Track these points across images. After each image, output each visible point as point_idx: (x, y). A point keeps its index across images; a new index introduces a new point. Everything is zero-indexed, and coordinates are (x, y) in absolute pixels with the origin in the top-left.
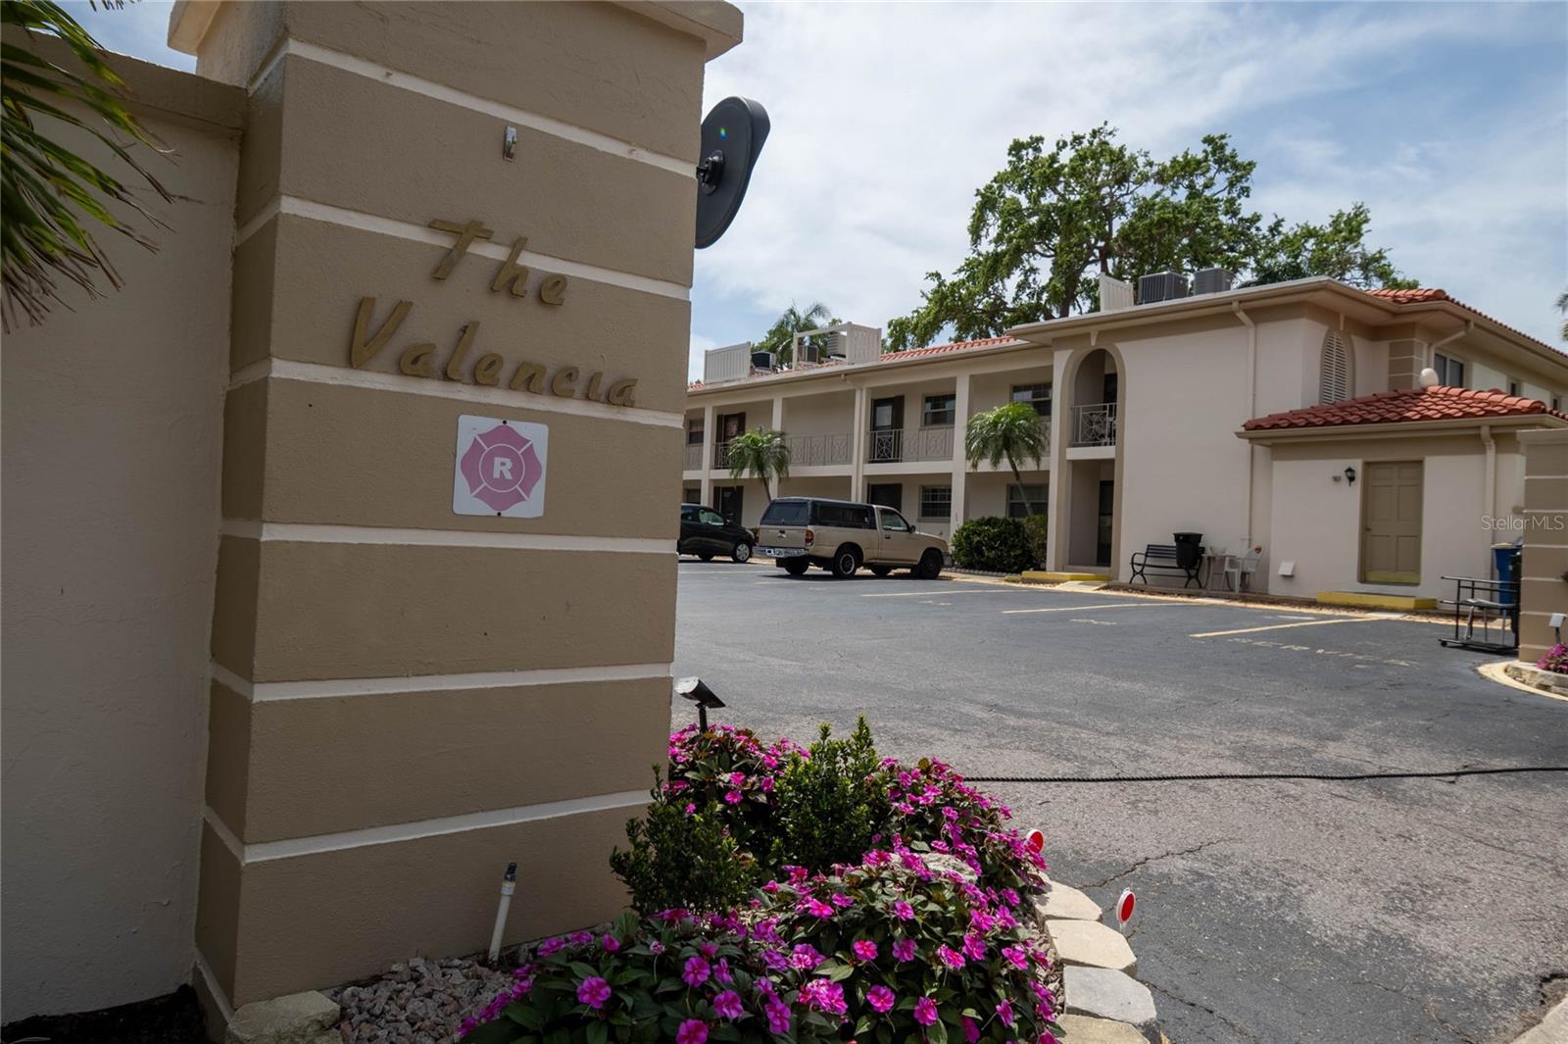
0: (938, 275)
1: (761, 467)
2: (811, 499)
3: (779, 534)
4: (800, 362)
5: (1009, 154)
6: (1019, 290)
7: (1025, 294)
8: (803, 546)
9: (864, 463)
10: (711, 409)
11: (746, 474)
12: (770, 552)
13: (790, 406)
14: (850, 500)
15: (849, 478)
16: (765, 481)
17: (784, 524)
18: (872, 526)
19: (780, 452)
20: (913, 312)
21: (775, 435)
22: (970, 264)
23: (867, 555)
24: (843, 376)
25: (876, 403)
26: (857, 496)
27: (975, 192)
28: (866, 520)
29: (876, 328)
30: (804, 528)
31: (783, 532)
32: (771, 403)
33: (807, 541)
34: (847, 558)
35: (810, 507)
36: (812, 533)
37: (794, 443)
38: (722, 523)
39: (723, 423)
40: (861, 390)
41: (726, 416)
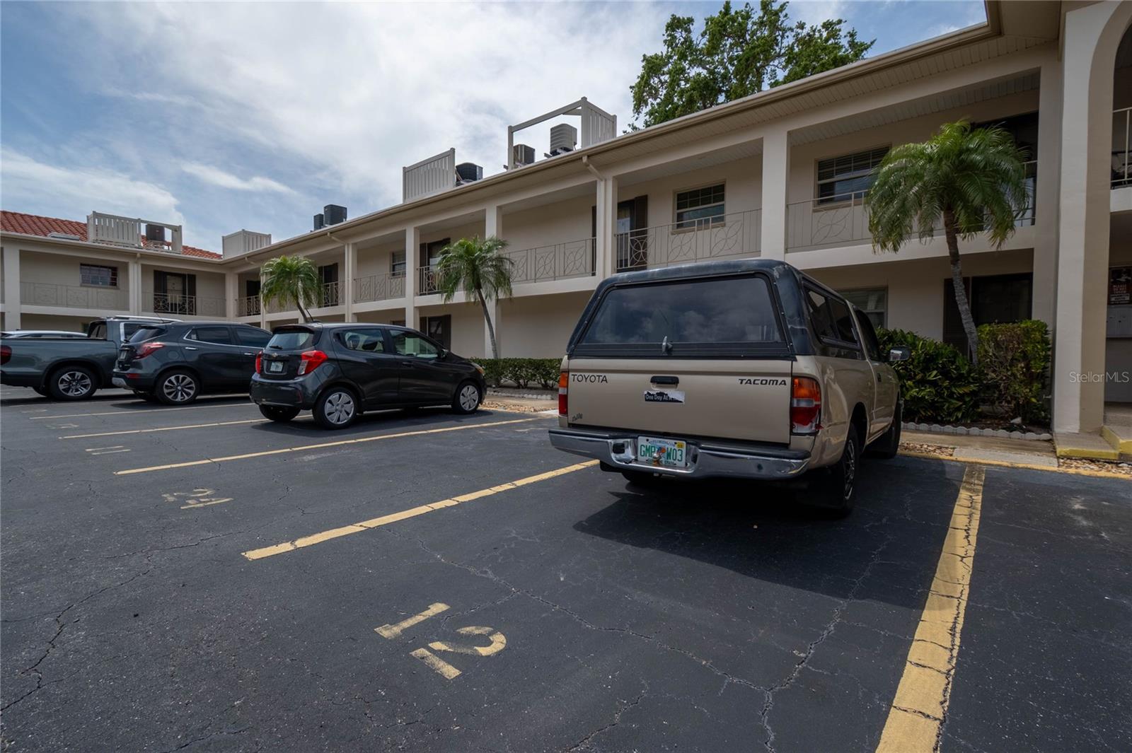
10: (412, 231)
11: (460, 296)
13: (508, 218)
17: (669, 354)
24: (585, 159)
30: (782, 365)
31: (670, 381)
38: (436, 356)
39: (427, 251)
40: (606, 180)
41: (429, 244)
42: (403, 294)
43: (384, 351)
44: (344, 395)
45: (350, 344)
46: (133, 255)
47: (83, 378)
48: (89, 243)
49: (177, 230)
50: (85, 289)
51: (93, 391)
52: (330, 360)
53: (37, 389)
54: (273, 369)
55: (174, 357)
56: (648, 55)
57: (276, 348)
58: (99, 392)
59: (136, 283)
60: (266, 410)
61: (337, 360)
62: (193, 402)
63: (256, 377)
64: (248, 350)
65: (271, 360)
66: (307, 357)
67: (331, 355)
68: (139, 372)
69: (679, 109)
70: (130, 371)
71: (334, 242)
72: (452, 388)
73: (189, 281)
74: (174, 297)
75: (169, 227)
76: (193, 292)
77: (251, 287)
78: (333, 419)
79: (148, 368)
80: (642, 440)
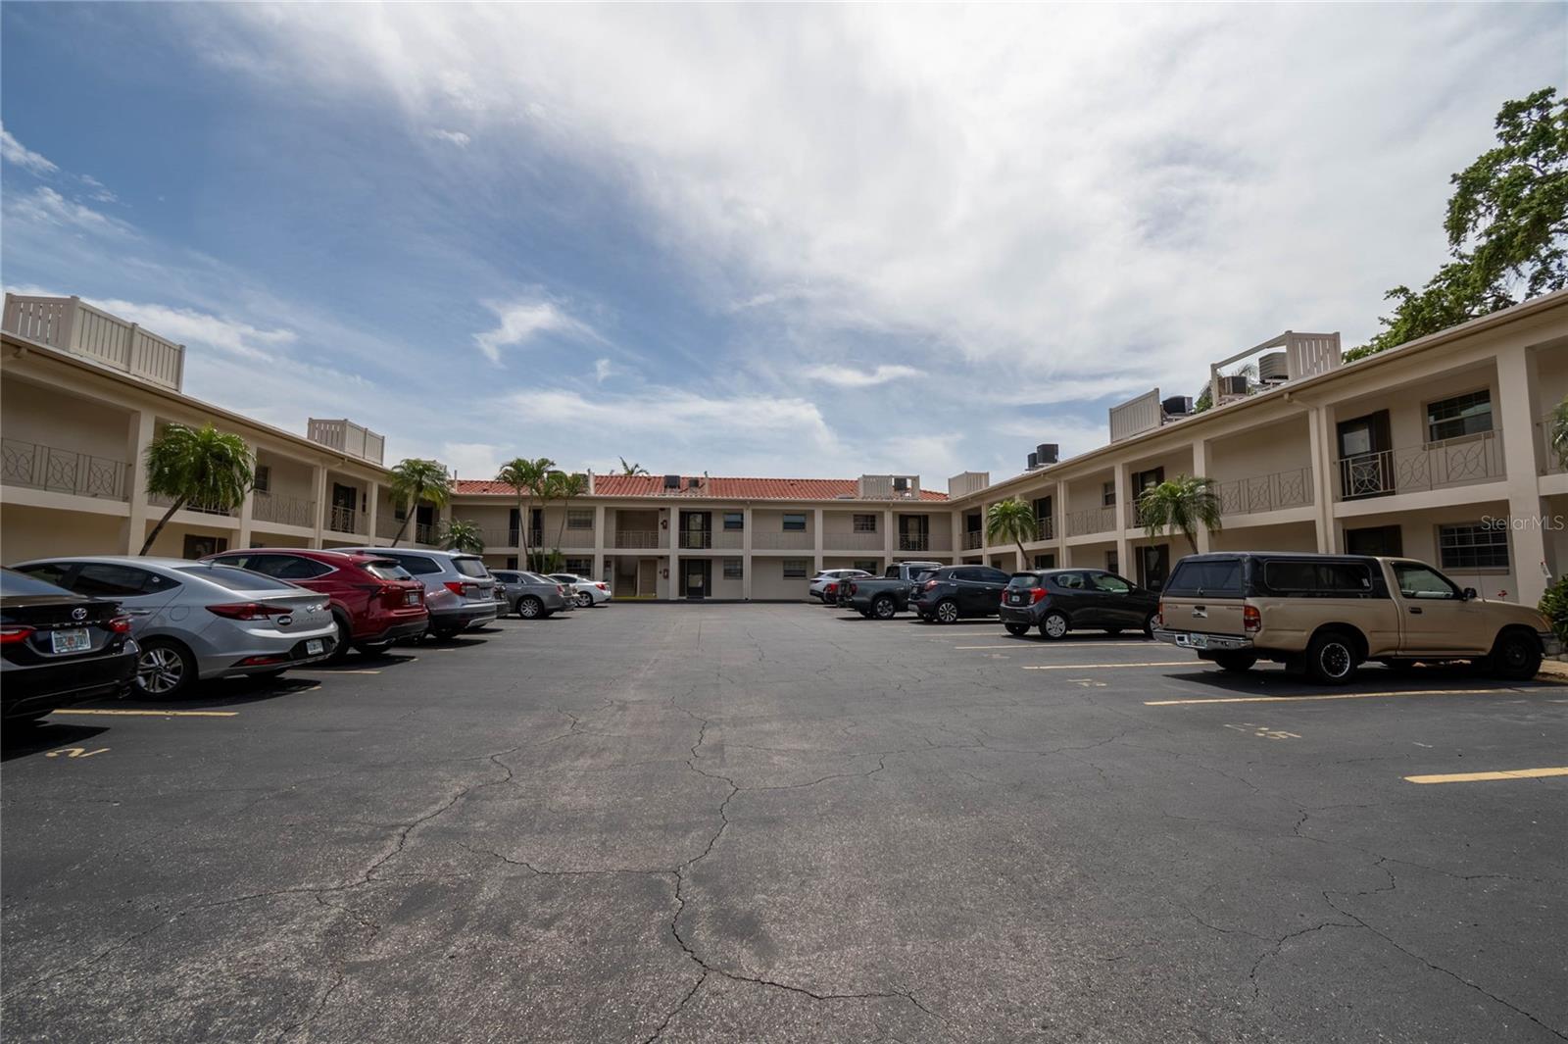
0: (1404, 290)
1: (1182, 519)
2: (1247, 553)
3: (1196, 612)
4: (1223, 396)
5: (1499, 123)
6: (1535, 283)
7: (1545, 287)
8: (1243, 633)
9: (1333, 502)
10: (1121, 467)
11: (1166, 530)
12: (1181, 639)
13: (1216, 450)
14: (1317, 552)
15: (1312, 523)
16: (1190, 537)
17: (1202, 596)
18: (1381, 592)
19: (1207, 501)
20: (1373, 339)
21: (1199, 482)
22: (1448, 271)
23: (1374, 642)
24: (1286, 396)
25: (1343, 428)
26: (1328, 545)
27: (1451, 179)
28: (1365, 582)
29: (1331, 332)
30: (1240, 601)
31: (1202, 608)
32: (1189, 451)
33: (1248, 623)
34: (1333, 650)
35: (1247, 567)
36: (1255, 609)
37: (1224, 490)
38: (1127, 590)
39: (1138, 481)
40: (1318, 409)
41: (1142, 474)
42: (1114, 527)
43: (1086, 588)
44: (1058, 617)
45: (1061, 584)
46: (887, 505)
47: (889, 605)
48: (859, 500)
49: (916, 480)
50: (857, 535)
51: (893, 614)
52: (1049, 594)
53: (862, 613)
54: (1014, 600)
55: (945, 591)
56: (1460, 172)
57: (1015, 587)
58: (896, 615)
59: (889, 527)
60: (1009, 627)
61: (1053, 595)
62: (954, 623)
63: (1003, 605)
64: (988, 586)
65: (1012, 594)
66: (1035, 592)
67: (1049, 590)
68: (925, 600)
69: (1520, 235)
70: (921, 600)
71: (1047, 481)
72: (1143, 616)
73: (923, 520)
74: (913, 536)
75: (910, 477)
76: (926, 531)
77: (973, 522)
78: (1052, 633)
79: (930, 598)
80: (1192, 635)
